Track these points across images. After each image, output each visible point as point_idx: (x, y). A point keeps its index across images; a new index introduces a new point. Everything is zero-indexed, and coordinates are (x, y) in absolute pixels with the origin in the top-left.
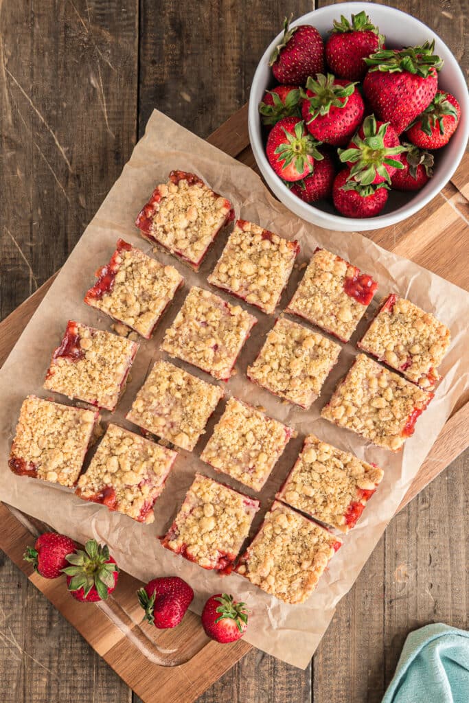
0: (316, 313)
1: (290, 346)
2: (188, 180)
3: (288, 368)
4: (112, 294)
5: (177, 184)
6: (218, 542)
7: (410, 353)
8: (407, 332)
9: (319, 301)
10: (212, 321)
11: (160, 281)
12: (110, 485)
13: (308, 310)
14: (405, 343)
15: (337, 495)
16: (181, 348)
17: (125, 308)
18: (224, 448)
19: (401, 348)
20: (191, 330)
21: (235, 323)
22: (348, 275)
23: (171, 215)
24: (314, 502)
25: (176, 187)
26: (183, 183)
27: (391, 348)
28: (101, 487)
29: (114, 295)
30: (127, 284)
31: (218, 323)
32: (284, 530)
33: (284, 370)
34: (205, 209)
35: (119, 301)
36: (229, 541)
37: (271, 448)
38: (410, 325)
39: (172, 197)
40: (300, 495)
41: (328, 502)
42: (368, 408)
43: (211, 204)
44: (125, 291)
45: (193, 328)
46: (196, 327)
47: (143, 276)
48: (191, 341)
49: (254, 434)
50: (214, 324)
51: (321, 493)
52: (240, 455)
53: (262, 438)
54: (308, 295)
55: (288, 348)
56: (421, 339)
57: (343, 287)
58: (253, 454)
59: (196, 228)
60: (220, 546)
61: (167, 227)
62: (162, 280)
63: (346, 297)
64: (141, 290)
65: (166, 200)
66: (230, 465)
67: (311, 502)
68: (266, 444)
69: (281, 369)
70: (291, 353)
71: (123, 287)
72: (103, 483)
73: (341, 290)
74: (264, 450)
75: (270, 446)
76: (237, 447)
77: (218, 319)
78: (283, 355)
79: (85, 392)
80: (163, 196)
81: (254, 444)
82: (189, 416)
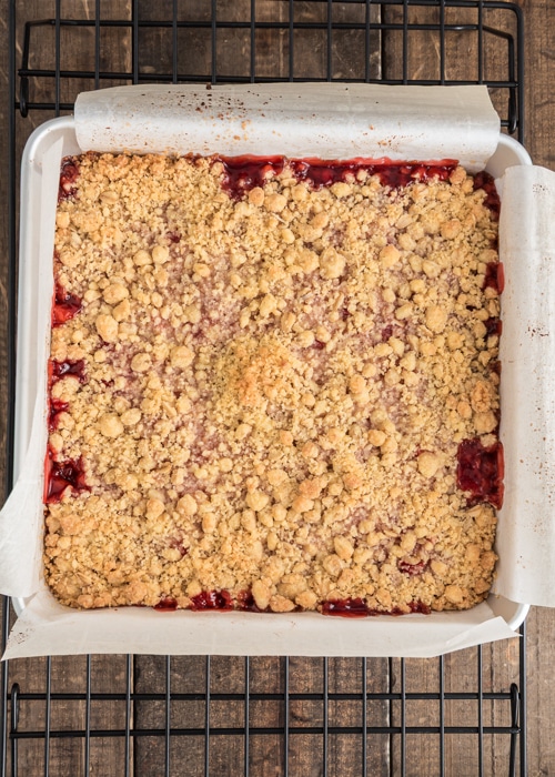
0: (407, 425)
1: (358, 415)
2: (488, 197)
3: (327, 428)
4: (313, 193)
5: (476, 188)
6: (93, 450)
7: (429, 561)
8: (455, 542)
9: (425, 419)
10: (353, 322)
11: (367, 245)
12: (84, 303)
13: (406, 412)
14: (439, 548)
15: (225, 564)
16: (295, 297)
17: (304, 220)
18: (209, 404)
19: (429, 547)
20: (327, 299)
21: (366, 357)
22: (482, 439)
23: (434, 204)
24: (199, 540)
25: (471, 190)
26: (481, 194)
27: (422, 533)
28: (76, 292)
29: (314, 195)
30: (338, 204)
31: (355, 332)
32: (144, 518)
33: (320, 424)
34: (469, 242)
35: (309, 206)
36: (102, 465)
37: (244, 468)
38: (466, 540)
39: (457, 191)
40: (195, 515)
41: (210, 559)
42: (329, 536)
43: (479, 245)
44: (327, 207)
45: (332, 301)
46: (335, 305)
47: (361, 219)
48: (312, 306)
49: (250, 435)
50: (350, 327)
51: (216, 541)
52: (212, 430)
53: (250, 447)
54: (426, 400)
55: (353, 414)
56: (456, 566)
57: (465, 440)
58: (222, 447)
59: (436, 246)
60: (90, 456)
61: (415, 207)
62: (370, 248)
63: (454, 451)
64: (341, 228)
65: (448, 186)
66: (191, 425)
67: (196, 534)
68: (246, 458)
69: (320, 421)
70: (350, 422)
71: (330, 200)
72: (83, 292)
73: (458, 439)
74: (236, 461)
75: (247, 466)
76: (220, 420)
77: (360, 330)
78: (341, 413)
79: (186, 217)
80: (451, 180)
81: (237, 441)
82: (223, 351)
